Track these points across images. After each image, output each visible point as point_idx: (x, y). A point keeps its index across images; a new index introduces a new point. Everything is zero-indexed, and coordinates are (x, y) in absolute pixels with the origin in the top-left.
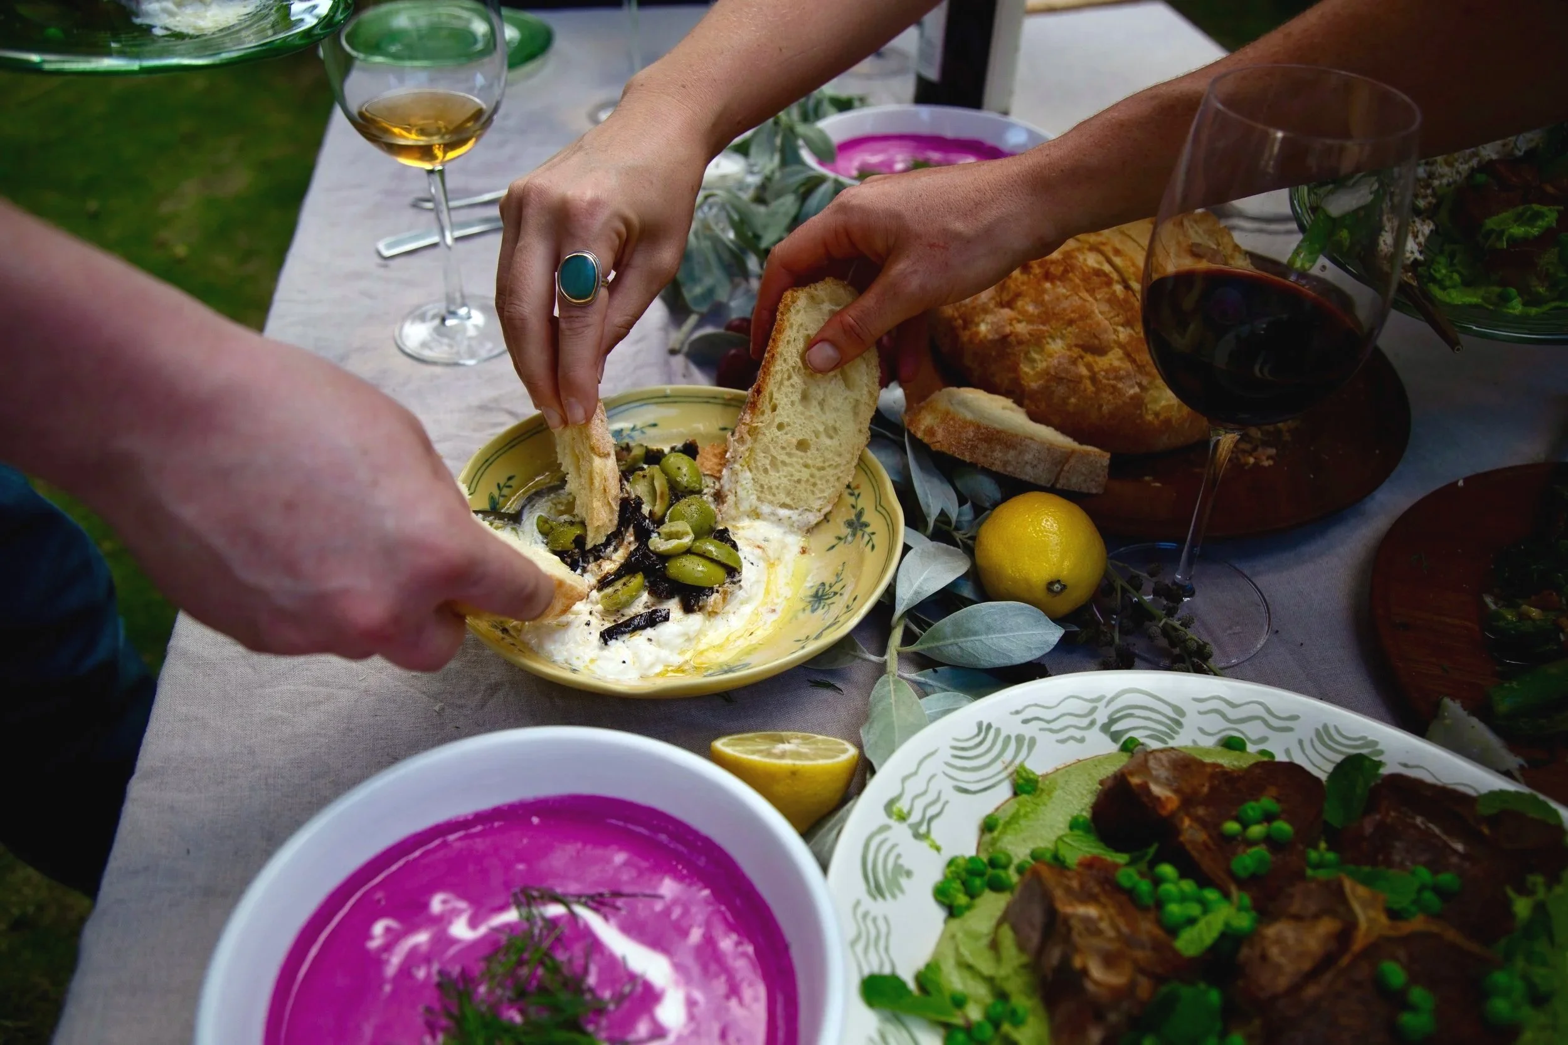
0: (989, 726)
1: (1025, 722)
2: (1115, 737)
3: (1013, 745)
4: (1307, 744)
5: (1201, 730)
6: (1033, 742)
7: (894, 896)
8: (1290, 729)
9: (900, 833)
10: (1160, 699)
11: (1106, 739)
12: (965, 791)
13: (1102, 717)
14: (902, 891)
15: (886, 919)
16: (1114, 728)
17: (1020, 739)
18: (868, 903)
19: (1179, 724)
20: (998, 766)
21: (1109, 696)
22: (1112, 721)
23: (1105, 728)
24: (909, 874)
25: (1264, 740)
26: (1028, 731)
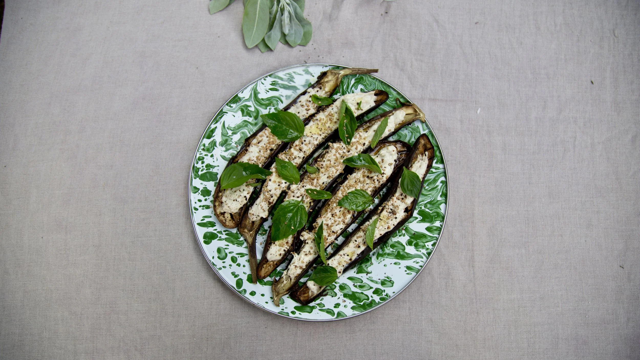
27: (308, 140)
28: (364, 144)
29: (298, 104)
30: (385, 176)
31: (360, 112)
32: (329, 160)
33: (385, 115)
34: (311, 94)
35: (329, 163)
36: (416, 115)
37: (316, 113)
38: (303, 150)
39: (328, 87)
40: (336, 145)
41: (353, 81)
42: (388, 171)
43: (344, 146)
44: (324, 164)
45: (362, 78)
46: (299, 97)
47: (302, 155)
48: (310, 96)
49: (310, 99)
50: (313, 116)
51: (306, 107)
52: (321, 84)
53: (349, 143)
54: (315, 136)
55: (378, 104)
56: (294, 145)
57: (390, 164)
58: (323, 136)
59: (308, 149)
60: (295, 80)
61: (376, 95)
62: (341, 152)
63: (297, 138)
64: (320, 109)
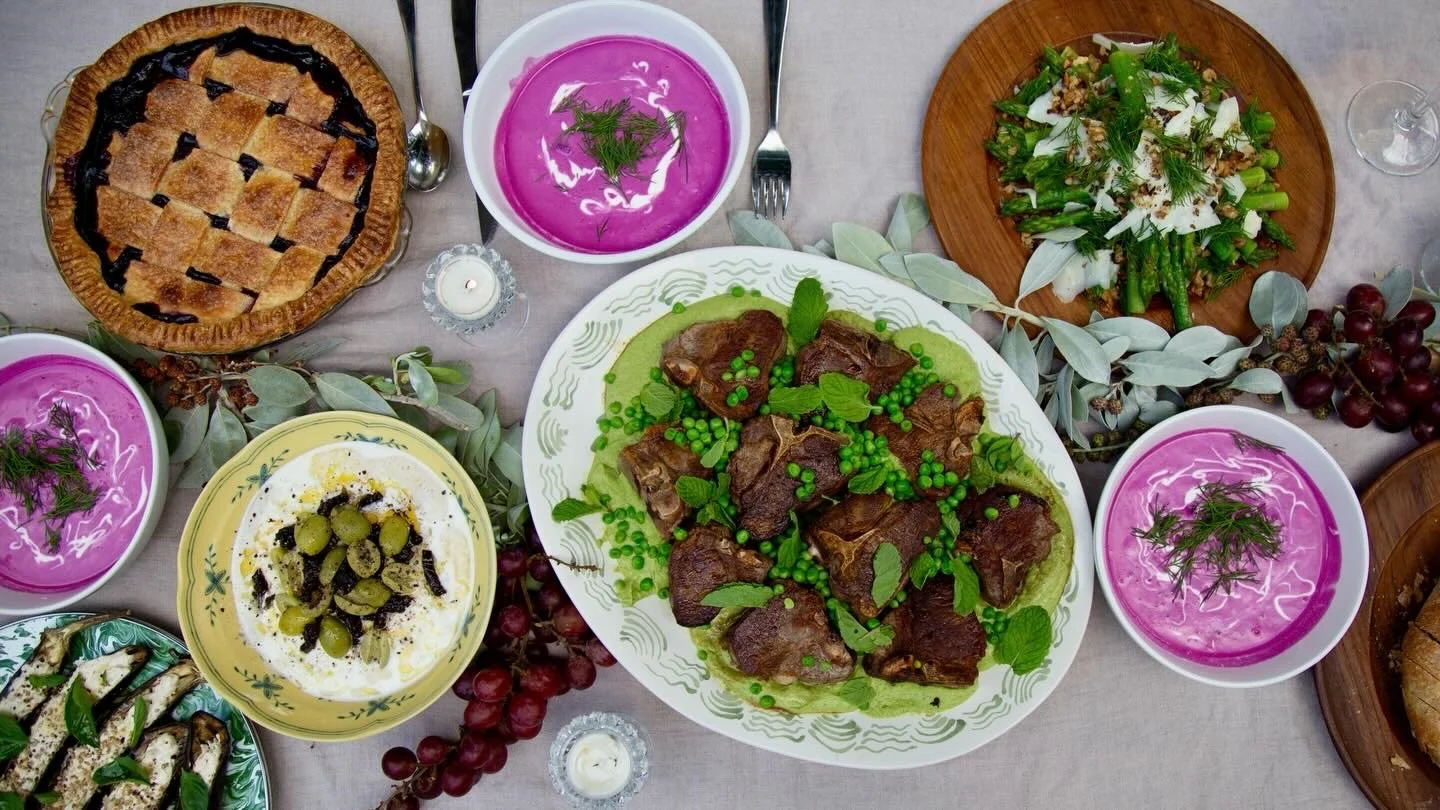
0: (593, 324)
1: (613, 312)
2: (668, 302)
3: (609, 328)
4: (778, 280)
5: (718, 284)
6: (620, 322)
7: (560, 450)
8: (768, 272)
9: (557, 411)
10: (689, 271)
11: (664, 304)
12: (588, 367)
13: (658, 293)
14: (563, 444)
15: (559, 466)
16: (667, 297)
17: (613, 324)
18: (547, 463)
19: (704, 283)
20: (604, 344)
21: (660, 279)
22: (665, 293)
23: (661, 299)
24: (566, 432)
25: (753, 281)
26: (616, 317)
27: (38, 748)
28: (123, 740)
29: (11, 695)
30: (157, 787)
31: (106, 690)
32: (73, 776)
33: (149, 685)
34: (27, 674)
35: (74, 780)
36: (196, 677)
37: (47, 700)
38: (34, 766)
39: (55, 656)
40: (78, 751)
41: (98, 633)
42: (163, 778)
43: (92, 749)
44: (67, 783)
45: (111, 625)
46: (9, 684)
47: (33, 775)
48: (27, 679)
49: (28, 683)
50: (40, 707)
51: (24, 697)
52: (42, 653)
53: (96, 745)
54: (49, 740)
55: (137, 669)
56: (19, 760)
57: (165, 766)
58: (59, 739)
59: (41, 762)
60: (5, 650)
61: (129, 653)
62: (88, 760)
63: (21, 749)
64: (50, 693)
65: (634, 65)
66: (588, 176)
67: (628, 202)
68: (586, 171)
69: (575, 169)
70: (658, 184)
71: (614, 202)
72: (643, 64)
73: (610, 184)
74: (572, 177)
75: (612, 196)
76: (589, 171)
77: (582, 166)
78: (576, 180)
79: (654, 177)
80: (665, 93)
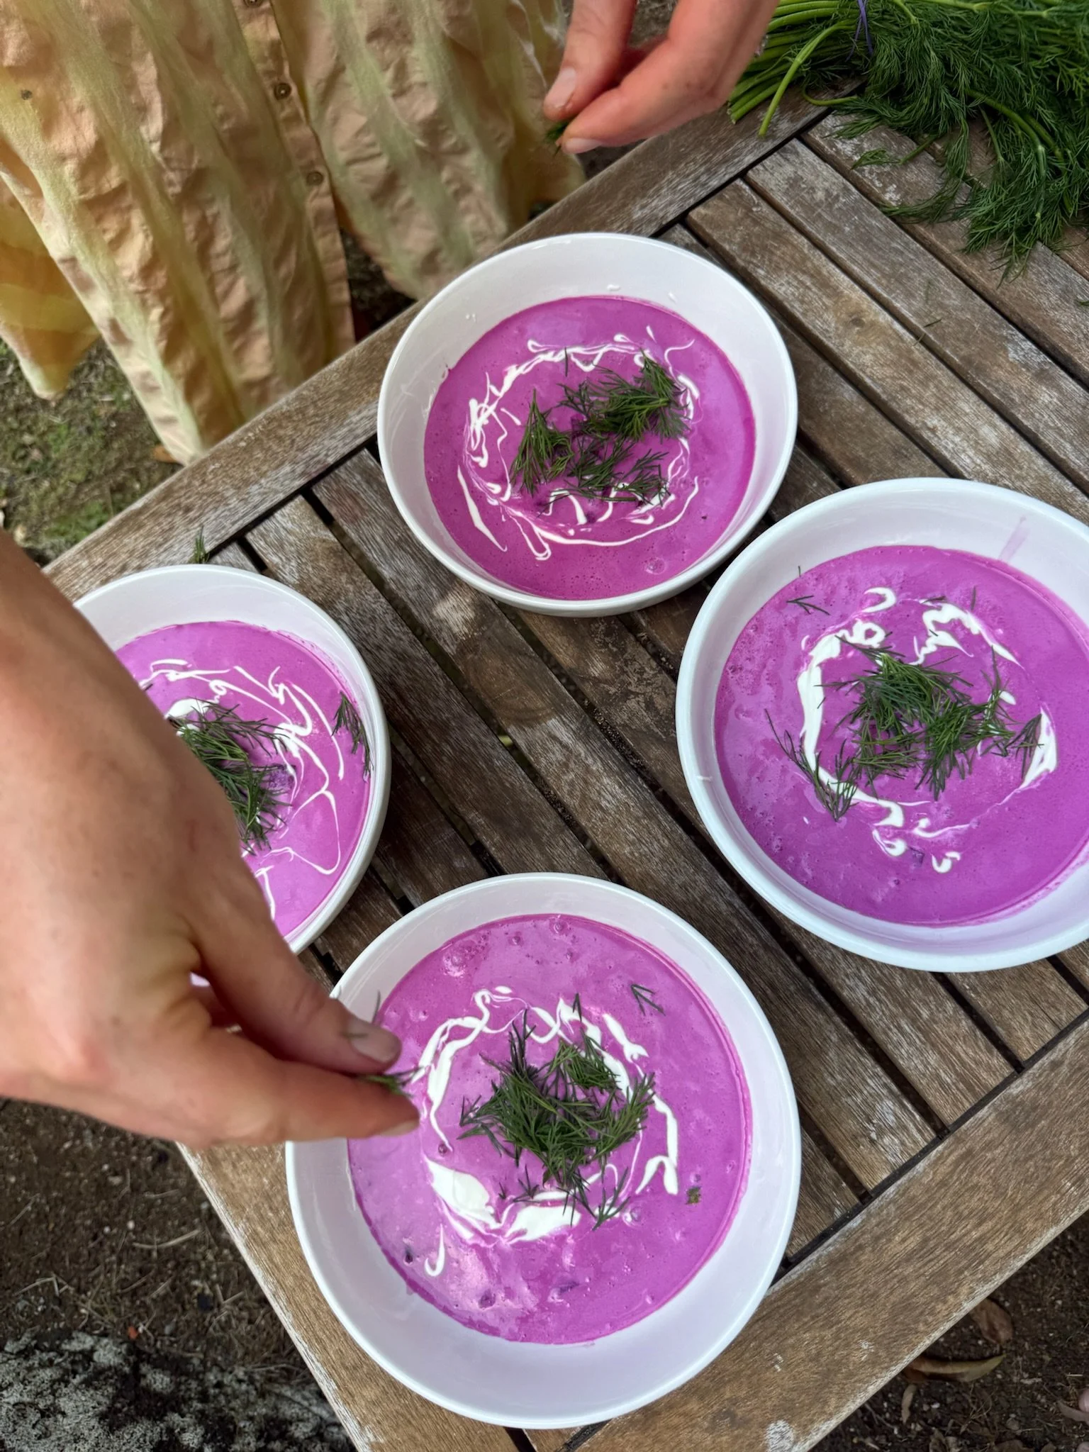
65: (956, 855)
66: (922, 644)
67: (843, 640)
68: (930, 647)
69: (947, 640)
70: (810, 687)
71: (860, 627)
72: (945, 867)
73: (884, 648)
74: (939, 626)
75: (869, 634)
76: (925, 651)
77: (942, 649)
78: (930, 626)
79: (819, 695)
80: (876, 834)
